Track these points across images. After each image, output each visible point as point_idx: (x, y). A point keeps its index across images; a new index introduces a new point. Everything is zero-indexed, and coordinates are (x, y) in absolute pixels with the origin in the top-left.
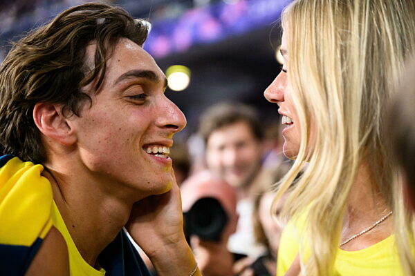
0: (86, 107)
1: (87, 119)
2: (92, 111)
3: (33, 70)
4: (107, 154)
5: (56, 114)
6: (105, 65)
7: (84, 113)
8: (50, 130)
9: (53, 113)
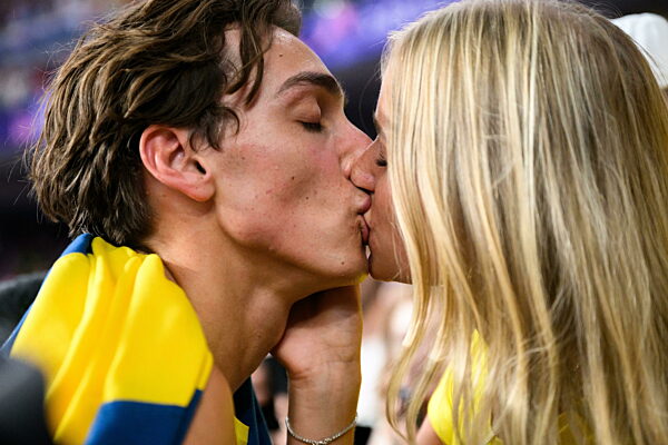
0: (229, 132)
1: (232, 157)
2: (241, 141)
3: (138, 68)
4: (270, 217)
5: (180, 149)
6: (262, 60)
7: (227, 144)
8: (172, 175)
9: (174, 146)
